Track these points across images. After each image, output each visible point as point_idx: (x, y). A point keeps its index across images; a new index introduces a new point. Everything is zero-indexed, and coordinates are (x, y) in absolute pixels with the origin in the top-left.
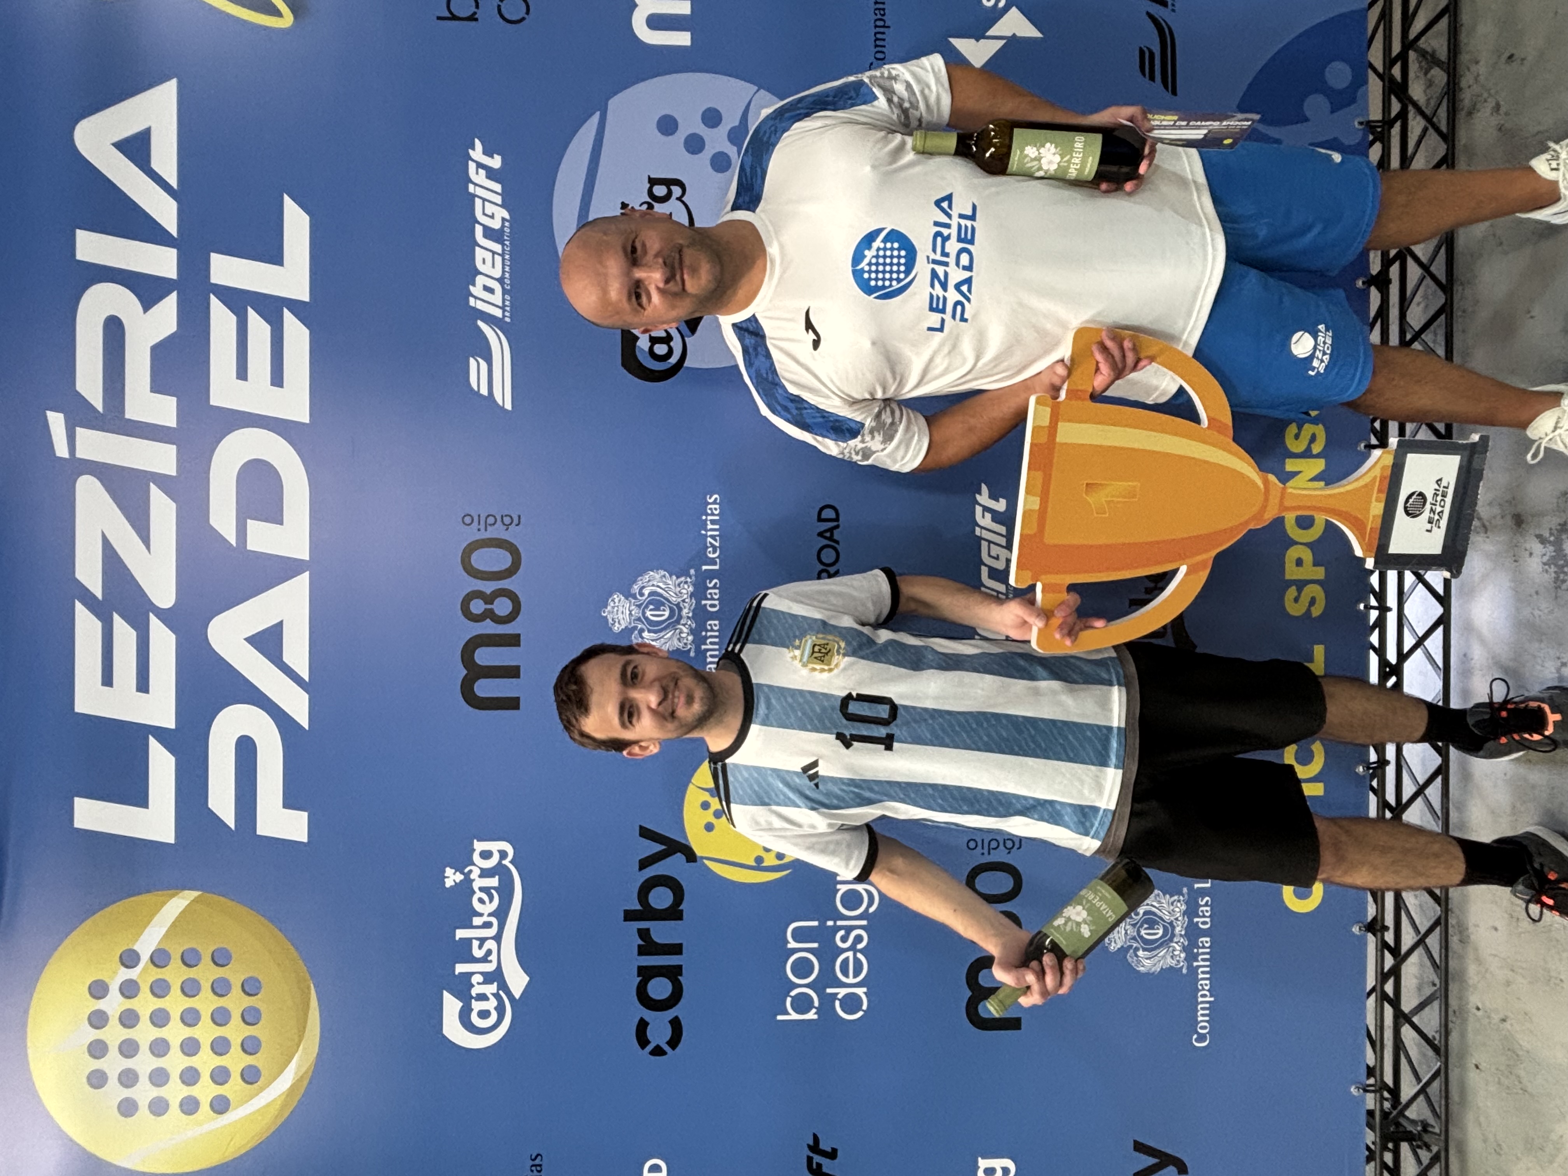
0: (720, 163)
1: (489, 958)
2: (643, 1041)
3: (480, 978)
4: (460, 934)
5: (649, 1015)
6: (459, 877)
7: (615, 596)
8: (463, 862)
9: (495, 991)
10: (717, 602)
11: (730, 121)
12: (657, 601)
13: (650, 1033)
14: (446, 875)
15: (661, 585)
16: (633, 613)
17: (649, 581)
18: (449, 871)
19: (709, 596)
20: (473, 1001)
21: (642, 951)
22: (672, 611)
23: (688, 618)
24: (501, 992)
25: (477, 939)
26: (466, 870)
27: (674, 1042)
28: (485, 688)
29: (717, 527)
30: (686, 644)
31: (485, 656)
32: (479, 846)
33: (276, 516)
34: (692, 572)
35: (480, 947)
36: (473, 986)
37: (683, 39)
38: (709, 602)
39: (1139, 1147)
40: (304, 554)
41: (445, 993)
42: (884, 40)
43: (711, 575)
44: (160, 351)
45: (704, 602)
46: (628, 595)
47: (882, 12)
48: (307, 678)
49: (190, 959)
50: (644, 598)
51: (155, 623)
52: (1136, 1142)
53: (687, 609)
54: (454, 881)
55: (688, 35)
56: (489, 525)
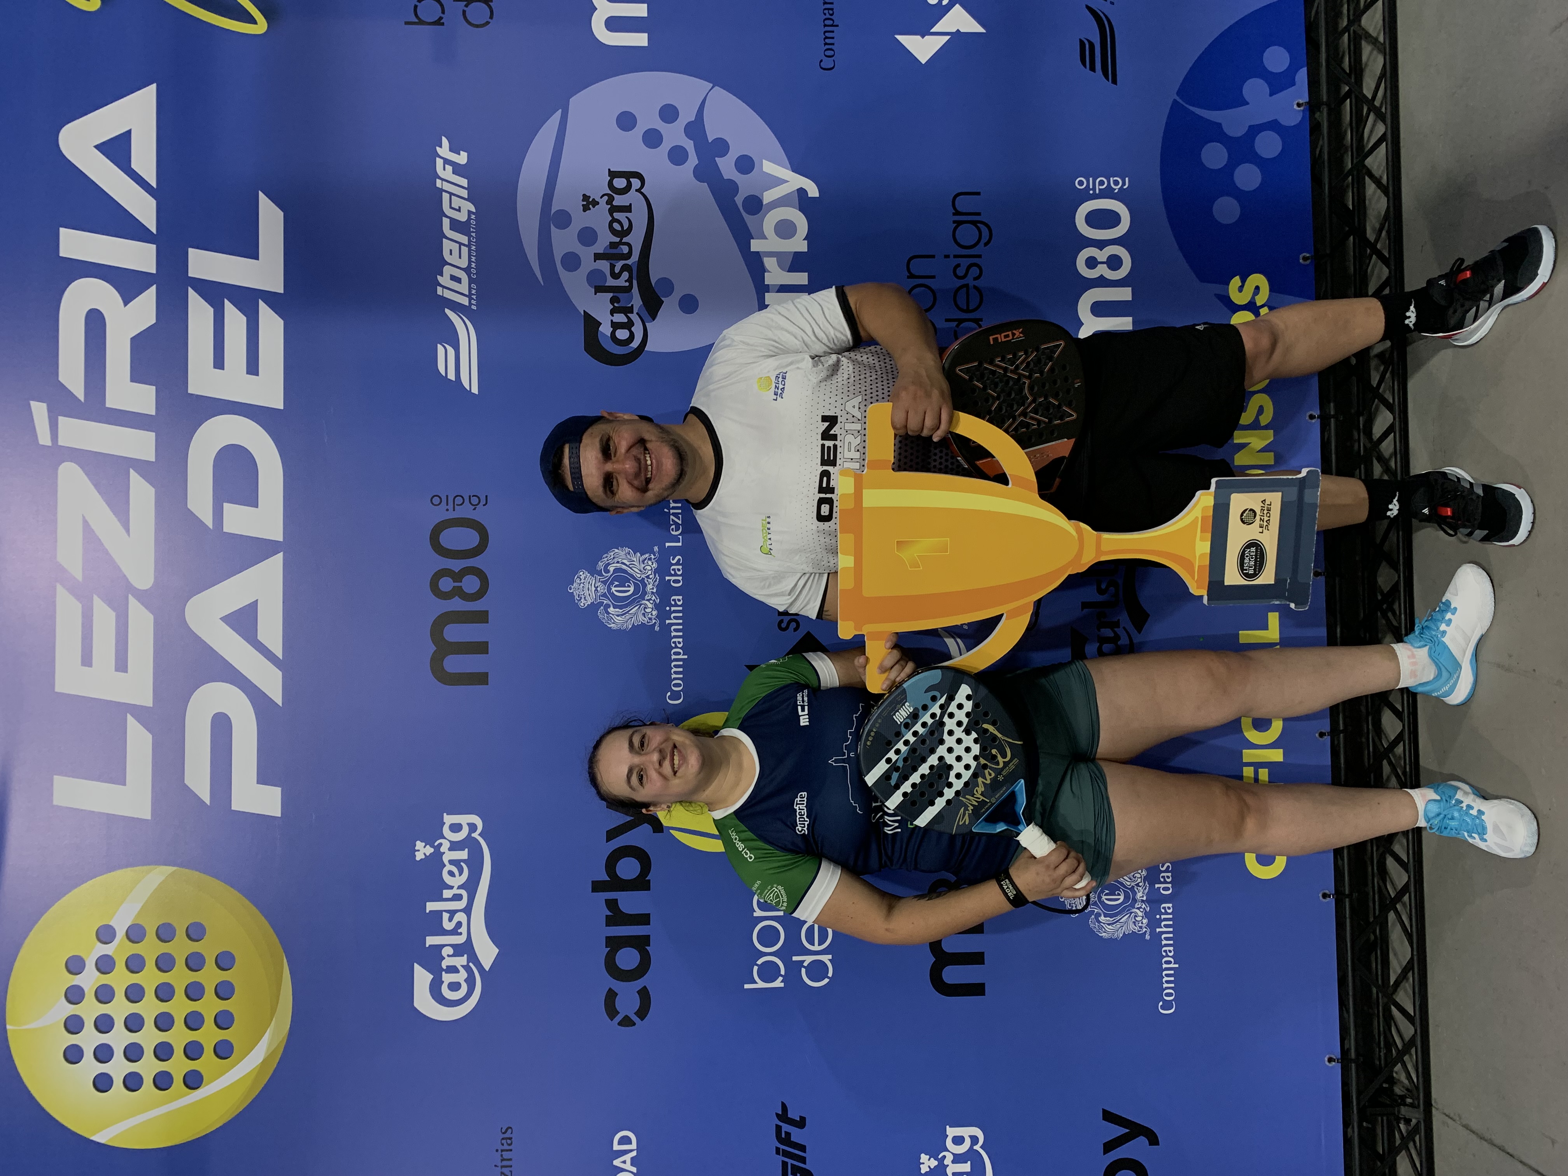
0: (677, 156)
1: (459, 931)
2: (612, 1011)
3: (450, 951)
4: (431, 906)
5: (618, 986)
6: (429, 850)
7: (581, 573)
8: (433, 835)
9: (465, 963)
10: (680, 578)
11: (687, 115)
12: (622, 577)
13: (619, 1004)
14: (417, 848)
15: (625, 561)
16: (599, 589)
17: (614, 558)
18: (419, 845)
19: (673, 572)
20: (443, 973)
22: (636, 585)
23: (653, 593)
24: (471, 964)
25: (447, 911)
26: (436, 844)
27: (643, 1012)
30: (650, 619)
31: (454, 633)
32: (449, 819)
33: (251, 499)
34: (656, 549)
35: (450, 920)
36: (444, 958)
37: (640, 39)
38: (673, 578)
39: (1109, 1116)
40: (278, 535)
41: (416, 966)
42: (833, 38)
43: (674, 551)
44: (139, 342)
45: (667, 578)
47: (831, 12)
48: (280, 656)
49: (165, 933)
50: (609, 575)
51: (133, 603)
52: (1104, 1111)
53: (651, 585)
54: (425, 854)
55: (645, 36)
56: (457, 505)
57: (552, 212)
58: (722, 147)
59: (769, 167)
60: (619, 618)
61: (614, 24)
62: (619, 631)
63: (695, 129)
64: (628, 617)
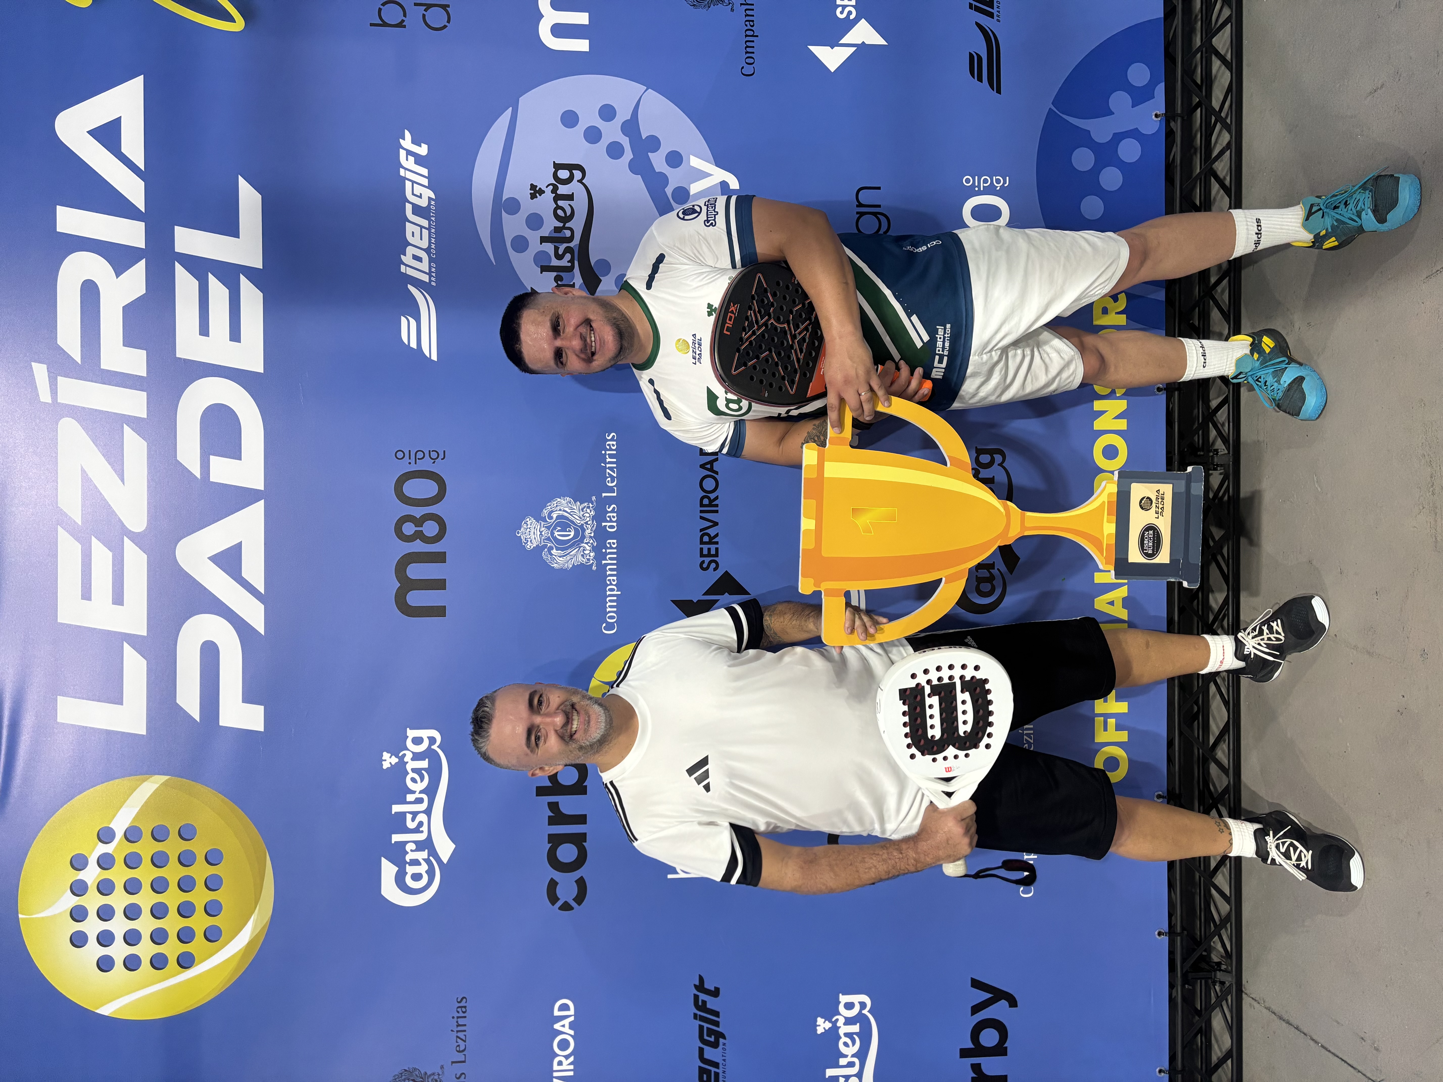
0: (615, 151)
1: (421, 829)
2: (553, 898)
3: (413, 846)
4: (396, 808)
5: (557, 876)
6: (394, 760)
7: (528, 519)
8: (398, 747)
9: (426, 857)
10: (615, 524)
11: (623, 115)
12: (564, 523)
13: (559, 891)
14: (383, 758)
15: (567, 509)
16: (543, 533)
17: (557, 506)
18: (386, 755)
19: (608, 519)
20: (407, 865)
21: (552, 821)
22: (576, 531)
23: (591, 537)
24: (431, 858)
25: (410, 813)
26: (400, 755)
27: (580, 899)
28: (416, 598)
29: (615, 460)
30: (588, 559)
31: (415, 571)
32: (411, 733)
33: (234, 452)
34: (594, 498)
35: (413, 820)
36: (408, 853)
37: (582, 45)
38: (609, 524)
39: (976, 984)
40: (259, 485)
41: (383, 859)
42: (753, 47)
43: (610, 501)
44: (129, 310)
45: (603, 524)
46: (539, 518)
47: (752, 24)
48: (262, 590)
49: (159, 835)
50: (553, 521)
51: (128, 544)
52: (973, 980)
53: (589, 530)
54: (390, 763)
55: (586, 42)
56: (418, 459)
57: (504, 199)
58: (654, 143)
59: (695, 162)
60: (561, 559)
61: (559, 31)
62: (562, 570)
63: (631, 127)
64: (568, 558)
